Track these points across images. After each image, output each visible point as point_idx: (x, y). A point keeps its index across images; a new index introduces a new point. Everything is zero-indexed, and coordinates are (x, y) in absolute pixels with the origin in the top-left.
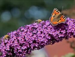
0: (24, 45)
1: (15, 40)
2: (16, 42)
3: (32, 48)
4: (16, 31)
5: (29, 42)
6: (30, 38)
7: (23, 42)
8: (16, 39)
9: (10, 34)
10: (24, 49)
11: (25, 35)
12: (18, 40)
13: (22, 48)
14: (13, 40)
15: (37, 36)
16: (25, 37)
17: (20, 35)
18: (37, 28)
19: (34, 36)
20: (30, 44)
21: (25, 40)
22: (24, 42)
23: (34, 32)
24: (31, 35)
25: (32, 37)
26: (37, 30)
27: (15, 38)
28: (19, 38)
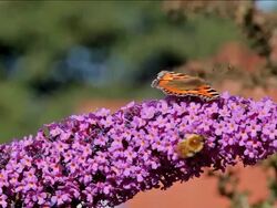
0: (62, 190)
1: (26, 169)
2: (31, 177)
3: (90, 199)
4: (31, 137)
5: (80, 180)
6: (84, 165)
7: (56, 178)
8: (29, 165)
9: (7, 147)
10: (60, 202)
11: (66, 151)
12: (39, 172)
13: (54, 199)
14: (20, 171)
15: (108, 158)
16: (63, 158)
17: (47, 153)
18: (109, 129)
19: (98, 158)
20: (82, 187)
21: (65, 172)
22: (61, 179)
23: (96, 142)
24: (85, 154)
25: (90, 160)
26: (109, 133)
27: (27, 161)
28: (43, 163)
